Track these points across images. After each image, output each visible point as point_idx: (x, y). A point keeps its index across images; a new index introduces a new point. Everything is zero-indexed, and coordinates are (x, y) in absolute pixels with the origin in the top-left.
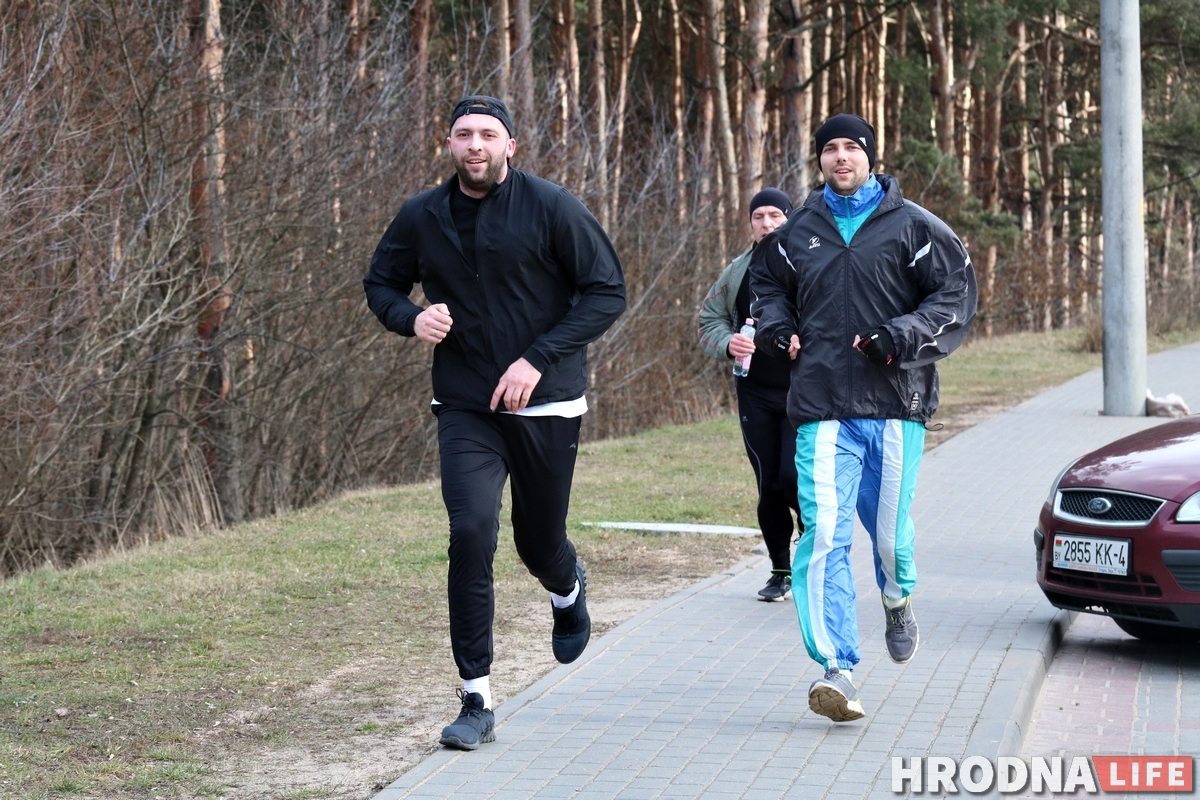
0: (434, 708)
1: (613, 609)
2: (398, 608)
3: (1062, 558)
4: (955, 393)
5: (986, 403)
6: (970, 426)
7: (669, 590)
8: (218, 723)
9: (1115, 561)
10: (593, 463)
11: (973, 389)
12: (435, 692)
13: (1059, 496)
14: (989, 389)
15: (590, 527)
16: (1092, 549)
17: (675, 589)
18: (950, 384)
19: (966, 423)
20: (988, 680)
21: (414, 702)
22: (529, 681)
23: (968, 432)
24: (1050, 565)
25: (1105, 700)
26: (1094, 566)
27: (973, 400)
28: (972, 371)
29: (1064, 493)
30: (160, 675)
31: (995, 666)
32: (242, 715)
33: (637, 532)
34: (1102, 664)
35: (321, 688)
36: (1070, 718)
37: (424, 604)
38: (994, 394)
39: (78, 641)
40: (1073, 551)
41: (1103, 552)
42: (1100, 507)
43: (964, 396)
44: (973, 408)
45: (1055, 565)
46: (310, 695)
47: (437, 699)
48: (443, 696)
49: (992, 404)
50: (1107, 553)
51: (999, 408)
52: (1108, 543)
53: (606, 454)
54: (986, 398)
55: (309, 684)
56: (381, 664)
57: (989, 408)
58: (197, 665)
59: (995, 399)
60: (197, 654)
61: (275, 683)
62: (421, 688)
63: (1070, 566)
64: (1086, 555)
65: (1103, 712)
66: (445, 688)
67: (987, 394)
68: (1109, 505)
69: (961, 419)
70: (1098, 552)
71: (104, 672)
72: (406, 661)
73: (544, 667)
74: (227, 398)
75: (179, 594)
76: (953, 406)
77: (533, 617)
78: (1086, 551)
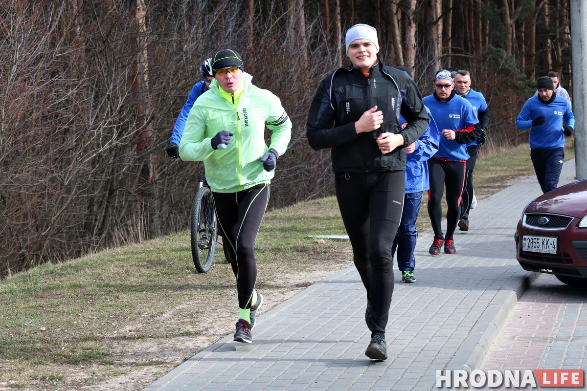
0: (219, 323)
1: (315, 276)
2: (212, 277)
3: (527, 247)
4: (506, 170)
5: (520, 175)
6: (510, 186)
7: (344, 267)
8: (116, 332)
9: (551, 247)
10: (321, 208)
11: (516, 168)
12: (221, 316)
13: (525, 216)
14: (523, 168)
15: (311, 238)
16: (540, 241)
17: (347, 266)
18: (505, 166)
19: (508, 184)
20: (486, 305)
21: (210, 320)
22: (267, 309)
23: (508, 189)
24: (521, 249)
25: (543, 313)
26: (541, 250)
27: (513, 173)
28: (517, 159)
29: (527, 215)
30: (92, 311)
31: (491, 298)
32: (128, 328)
33: (334, 239)
34: (546, 297)
35: (168, 315)
36: (524, 321)
37: (225, 275)
38: (525, 170)
39: (56, 296)
40: (532, 243)
41: (545, 243)
42: (543, 221)
43: (510, 172)
44: (514, 177)
45: (524, 250)
46: (162, 318)
47: (222, 319)
48: (225, 317)
49: (523, 175)
50: (547, 243)
51: (526, 177)
52: (547, 238)
53: (328, 203)
54: (521, 172)
55: (162, 313)
56: (198, 303)
57: (521, 177)
58: (111, 306)
59: (525, 172)
60: (111, 301)
61: (146, 313)
62: (215, 314)
63: (530, 250)
64: (538, 245)
65: (541, 318)
66: (227, 313)
67: (522, 170)
68: (548, 220)
69: (506, 183)
70: (543, 243)
71: (66, 310)
72: (211, 302)
73: (276, 303)
74: (152, 181)
75: (108, 273)
76: (504, 176)
77: (276, 280)
78: (538, 243)
